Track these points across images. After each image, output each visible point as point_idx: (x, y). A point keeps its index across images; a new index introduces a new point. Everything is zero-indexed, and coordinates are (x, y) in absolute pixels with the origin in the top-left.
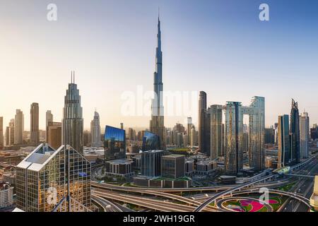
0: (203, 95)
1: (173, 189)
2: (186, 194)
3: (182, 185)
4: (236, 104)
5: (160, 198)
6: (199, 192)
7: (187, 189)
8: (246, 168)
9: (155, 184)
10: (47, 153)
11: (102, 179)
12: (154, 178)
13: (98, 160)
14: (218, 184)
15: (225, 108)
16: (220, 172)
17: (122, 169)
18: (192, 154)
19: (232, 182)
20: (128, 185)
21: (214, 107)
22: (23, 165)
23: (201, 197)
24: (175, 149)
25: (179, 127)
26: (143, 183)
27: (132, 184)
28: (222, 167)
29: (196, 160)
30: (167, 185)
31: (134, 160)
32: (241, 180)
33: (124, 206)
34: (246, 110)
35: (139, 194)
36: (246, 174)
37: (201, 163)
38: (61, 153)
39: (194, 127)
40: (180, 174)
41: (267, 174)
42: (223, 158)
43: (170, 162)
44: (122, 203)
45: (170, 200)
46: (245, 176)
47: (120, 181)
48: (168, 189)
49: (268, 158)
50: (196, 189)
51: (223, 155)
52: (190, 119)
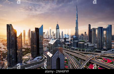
0: (90, 25)
1: (81, 52)
2: (85, 53)
3: (84, 51)
5: (78, 54)
6: (89, 54)
7: (85, 52)
9: (76, 50)
10: (54, 40)
11: (64, 47)
12: (76, 48)
13: (63, 42)
14: (95, 52)
15: (97, 29)
16: (96, 49)
17: (68, 45)
18: (86, 42)
19: (100, 52)
20: (70, 49)
21: (93, 29)
23: (90, 55)
24: (81, 41)
25: (82, 35)
26: (74, 49)
27: (71, 49)
28: (96, 47)
29: (88, 44)
30: (80, 50)
31: (71, 43)
32: (103, 52)
33: (69, 54)
35: (72, 52)
36: (104, 50)
37: (89, 45)
38: (57, 40)
39: (86, 35)
40: (83, 48)
43: (80, 44)
45: (81, 55)
46: (104, 51)
47: (68, 48)
48: (80, 52)
49: (113, 45)
50: (88, 53)
51: (96, 43)
52: (85, 32)
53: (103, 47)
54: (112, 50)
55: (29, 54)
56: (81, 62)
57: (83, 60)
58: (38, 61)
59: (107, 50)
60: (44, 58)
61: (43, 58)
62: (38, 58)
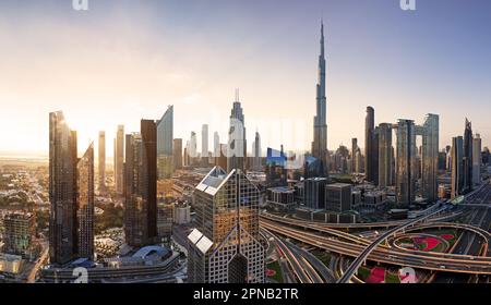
0: (371, 111)
1: (338, 225)
2: (352, 231)
4: (409, 123)
5: (324, 234)
6: (368, 229)
7: (353, 225)
8: (419, 199)
10: (221, 177)
11: (265, 208)
12: (318, 210)
13: (260, 187)
14: (388, 220)
15: (396, 127)
16: (391, 205)
17: (284, 197)
18: (357, 183)
19: (404, 216)
20: (290, 216)
21: (382, 125)
22: (201, 187)
23: (370, 234)
24: (338, 177)
25: (343, 150)
26: (307, 216)
27: (294, 216)
28: (392, 199)
29: (363, 191)
30: (332, 220)
31: (296, 188)
32: (413, 214)
33: (287, 240)
34: (420, 130)
35: (301, 228)
36: (418, 206)
37: (369, 194)
38: (233, 177)
39: (359, 150)
40: (347, 208)
42: (393, 188)
43: (334, 192)
44: (286, 237)
45: (337, 237)
46: (418, 209)
47: (283, 212)
48: (334, 225)
49: (440, 186)
50: (364, 226)
51: (393, 185)
52: (355, 141)
53: (414, 198)
54: (438, 203)
55: (117, 229)
56: (338, 269)
57: (346, 257)
58: (149, 263)
59: (424, 207)
60: (175, 254)
61: (171, 253)
62: (152, 252)
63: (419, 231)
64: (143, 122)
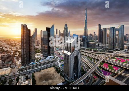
1: (93, 52)
3: (95, 51)
5: (89, 53)
6: (101, 54)
7: (97, 52)
8: (117, 48)
9: (87, 50)
12: (87, 48)
14: (107, 52)
16: (108, 49)
19: (112, 52)
26: (84, 49)
28: (108, 47)
29: (98, 44)
30: (91, 50)
32: (115, 52)
35: (83, 52)
36: (117, 50)
37: (100, 45)
39: (96, 35)
41: (125, 51)
42: (108, 44)
43: (91, 44)
45: (93, 54)
48: (91, 52)
49: (125, 45)
52: (94, 32)
53: (115, 48)
54: (124, 50)
58: (50, 60)
59: (119, 50)
60: (56, 57)
61: (55, 57)
62: (50, 57)
63: (118, 56)
64: (47, 28)
